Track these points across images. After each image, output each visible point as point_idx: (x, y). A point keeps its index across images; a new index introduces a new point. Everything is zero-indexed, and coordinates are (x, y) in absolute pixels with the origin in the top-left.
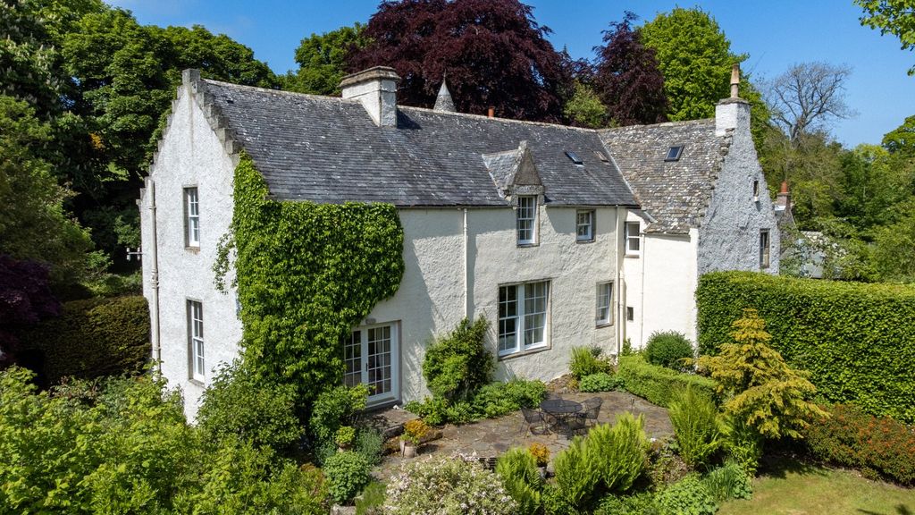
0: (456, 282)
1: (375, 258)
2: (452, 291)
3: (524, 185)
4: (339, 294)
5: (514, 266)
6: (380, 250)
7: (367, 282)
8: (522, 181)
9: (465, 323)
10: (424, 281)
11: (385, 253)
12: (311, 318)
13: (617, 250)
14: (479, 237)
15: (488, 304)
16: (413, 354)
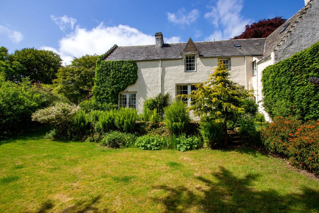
0: (158, 82)
1: (125, 73)
2: (156, 85)
3: (188, 52)
4: (113, 82)
5: (184, 78)
6: (126, 71)
7: (122, 80)
8: (187, 50)
9: (160, 94)
10: (144, 81)
11: (128, 72)
12: (105, 87)
13: (246, 73)
14: (166, 69)
15: (171, 90)
16: (140, 100)
